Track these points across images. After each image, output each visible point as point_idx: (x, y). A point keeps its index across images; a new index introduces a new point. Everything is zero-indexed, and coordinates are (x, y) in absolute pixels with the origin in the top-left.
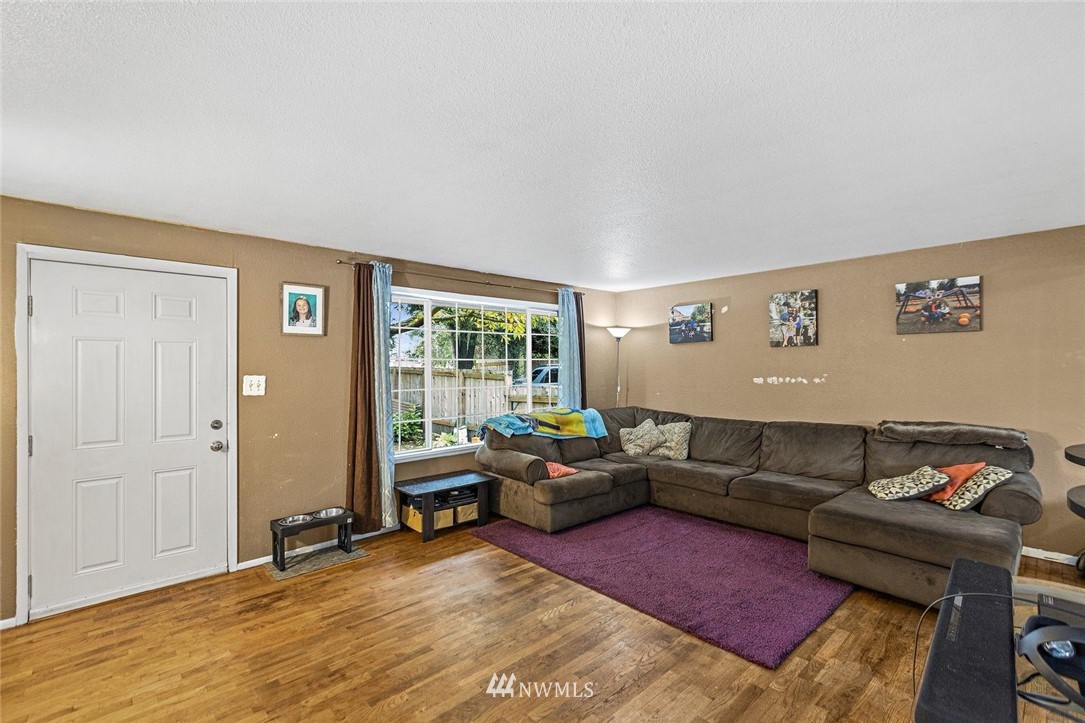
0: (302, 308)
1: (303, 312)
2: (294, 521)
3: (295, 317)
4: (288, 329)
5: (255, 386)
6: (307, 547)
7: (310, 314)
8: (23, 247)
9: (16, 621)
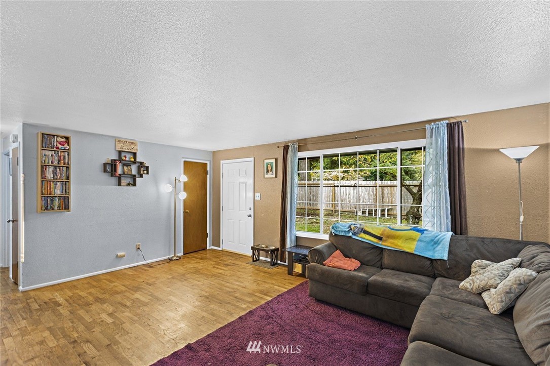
1: (270, 169)
3: (267, 172)
4: (266, 176)
5: (258, 196)
7: (272, 170)
8: (221, 161)
9: (220, 249)
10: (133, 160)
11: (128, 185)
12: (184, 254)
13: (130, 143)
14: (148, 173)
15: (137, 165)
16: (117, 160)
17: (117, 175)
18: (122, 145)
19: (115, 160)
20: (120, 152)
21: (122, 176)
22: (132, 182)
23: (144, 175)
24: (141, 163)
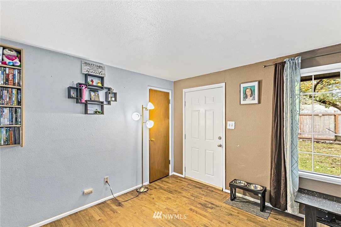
0: (249, 92)
1: (249, 94)
2: (240, 183)
3: (246, 97)
4: (242, 102)
5: (231, 125)
6: (251, 198)
8: (184, 90)
9: (183, 176)
10: (100, 85)
11: (96, 112)
12: (150, 183)
13: (97, 66)
14: (116, 100)
15: (105, 91)
16: (84, 84)
17: (83, 101)
18: (89, 68)
19: (80, 84)
20: (86, 76)
21: (88, 102)
22: (99, 110)
23: (112, 102)
24: (109, 89)
